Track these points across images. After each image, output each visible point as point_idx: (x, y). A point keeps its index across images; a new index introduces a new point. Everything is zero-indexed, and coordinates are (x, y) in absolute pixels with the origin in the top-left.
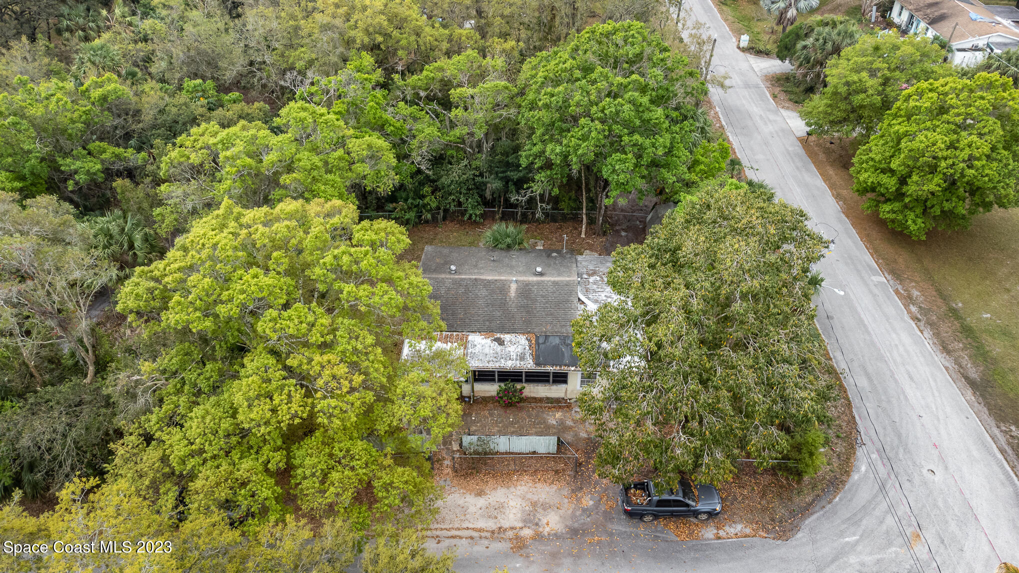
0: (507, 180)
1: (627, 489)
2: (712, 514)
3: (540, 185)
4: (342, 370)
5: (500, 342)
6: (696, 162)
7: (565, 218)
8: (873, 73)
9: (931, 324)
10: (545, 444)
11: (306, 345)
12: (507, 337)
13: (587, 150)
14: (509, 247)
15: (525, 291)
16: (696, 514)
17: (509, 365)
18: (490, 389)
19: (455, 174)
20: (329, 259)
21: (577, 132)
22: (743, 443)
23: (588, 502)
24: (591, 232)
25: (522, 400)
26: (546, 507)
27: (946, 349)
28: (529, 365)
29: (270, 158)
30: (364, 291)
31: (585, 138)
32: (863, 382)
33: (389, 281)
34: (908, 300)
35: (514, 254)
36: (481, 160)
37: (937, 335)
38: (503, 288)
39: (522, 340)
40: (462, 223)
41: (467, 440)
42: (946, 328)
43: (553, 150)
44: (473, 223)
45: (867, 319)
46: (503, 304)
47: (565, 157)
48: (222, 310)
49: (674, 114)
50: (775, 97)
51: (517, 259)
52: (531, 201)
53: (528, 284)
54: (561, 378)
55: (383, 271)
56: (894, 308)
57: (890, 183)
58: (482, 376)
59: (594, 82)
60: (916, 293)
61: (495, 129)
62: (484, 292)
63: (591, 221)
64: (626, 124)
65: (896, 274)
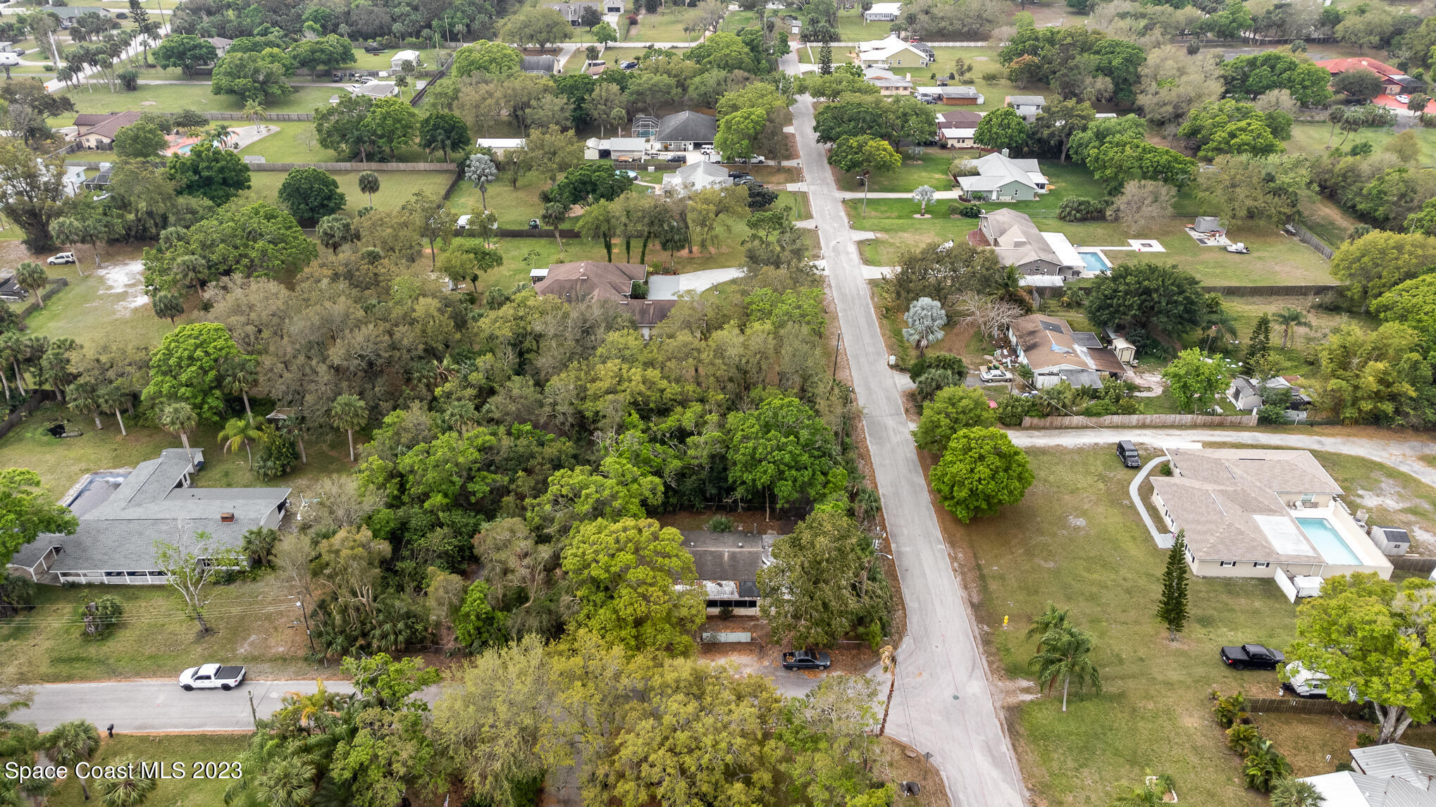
0: (720, 488)
1: (785, 655)
2: (826, 667)
3: (739, 493)
4: (660, 593)
5: (721, 585)
6: (828, 482)
7: (756, 509)
8: (947, 415)
9: (963, 573)
10: (744, 637)
11: (645, 583)
12: (724, 583)
13: (765, 479)
14: (723, 531)
15: (733, 556)
16: (818, 667)
17: (726, 597)
18: (715, 611)
19: (690, 483)
20: (651, 547)
21: (760, 469)
22: (829, 625)
23: (766, 663)
24: (772, 516)
25: (734, 616)
26: (745, 666)
27: (966, 587)
28: (736, 597)
29: (607, 493)
30: (667, 561)
31: (765, 472)
32: (916, 605)
33: (677, 556)
34: (954, 559)
35: (726, 535)
36: (704, 474)
37: (964, 580)
38: (721, 555)
39: (732, 583)
40: (691, 512)
41: (705, 635)
42: (970, 576)
43: (748, 477)
44: (699, 513)
45: (928, 572)
46: (721, 564)
47: (754, 480)
48: (613, 569)
49: (816, 453)
50: (907, 411)
51: (728, 538)
52: (735, 501)
53: (734, 553)
54: (753, 604)
55: (675, 552)
56: (945, 564)
57: (946, 489)
58: (711, 603)
59: (770, 440)
60: (960, 555)
61: (712, 457)
62: (710, 558)
63: (773, 510)
64: (786, 465)
65: (951, 541)
